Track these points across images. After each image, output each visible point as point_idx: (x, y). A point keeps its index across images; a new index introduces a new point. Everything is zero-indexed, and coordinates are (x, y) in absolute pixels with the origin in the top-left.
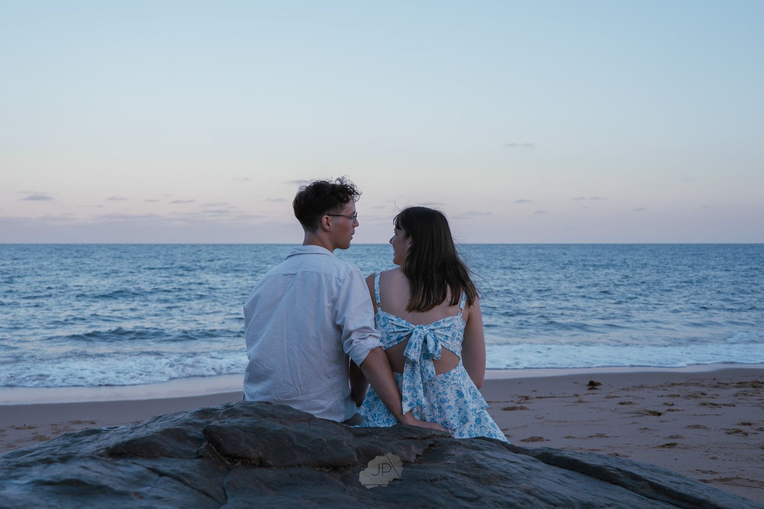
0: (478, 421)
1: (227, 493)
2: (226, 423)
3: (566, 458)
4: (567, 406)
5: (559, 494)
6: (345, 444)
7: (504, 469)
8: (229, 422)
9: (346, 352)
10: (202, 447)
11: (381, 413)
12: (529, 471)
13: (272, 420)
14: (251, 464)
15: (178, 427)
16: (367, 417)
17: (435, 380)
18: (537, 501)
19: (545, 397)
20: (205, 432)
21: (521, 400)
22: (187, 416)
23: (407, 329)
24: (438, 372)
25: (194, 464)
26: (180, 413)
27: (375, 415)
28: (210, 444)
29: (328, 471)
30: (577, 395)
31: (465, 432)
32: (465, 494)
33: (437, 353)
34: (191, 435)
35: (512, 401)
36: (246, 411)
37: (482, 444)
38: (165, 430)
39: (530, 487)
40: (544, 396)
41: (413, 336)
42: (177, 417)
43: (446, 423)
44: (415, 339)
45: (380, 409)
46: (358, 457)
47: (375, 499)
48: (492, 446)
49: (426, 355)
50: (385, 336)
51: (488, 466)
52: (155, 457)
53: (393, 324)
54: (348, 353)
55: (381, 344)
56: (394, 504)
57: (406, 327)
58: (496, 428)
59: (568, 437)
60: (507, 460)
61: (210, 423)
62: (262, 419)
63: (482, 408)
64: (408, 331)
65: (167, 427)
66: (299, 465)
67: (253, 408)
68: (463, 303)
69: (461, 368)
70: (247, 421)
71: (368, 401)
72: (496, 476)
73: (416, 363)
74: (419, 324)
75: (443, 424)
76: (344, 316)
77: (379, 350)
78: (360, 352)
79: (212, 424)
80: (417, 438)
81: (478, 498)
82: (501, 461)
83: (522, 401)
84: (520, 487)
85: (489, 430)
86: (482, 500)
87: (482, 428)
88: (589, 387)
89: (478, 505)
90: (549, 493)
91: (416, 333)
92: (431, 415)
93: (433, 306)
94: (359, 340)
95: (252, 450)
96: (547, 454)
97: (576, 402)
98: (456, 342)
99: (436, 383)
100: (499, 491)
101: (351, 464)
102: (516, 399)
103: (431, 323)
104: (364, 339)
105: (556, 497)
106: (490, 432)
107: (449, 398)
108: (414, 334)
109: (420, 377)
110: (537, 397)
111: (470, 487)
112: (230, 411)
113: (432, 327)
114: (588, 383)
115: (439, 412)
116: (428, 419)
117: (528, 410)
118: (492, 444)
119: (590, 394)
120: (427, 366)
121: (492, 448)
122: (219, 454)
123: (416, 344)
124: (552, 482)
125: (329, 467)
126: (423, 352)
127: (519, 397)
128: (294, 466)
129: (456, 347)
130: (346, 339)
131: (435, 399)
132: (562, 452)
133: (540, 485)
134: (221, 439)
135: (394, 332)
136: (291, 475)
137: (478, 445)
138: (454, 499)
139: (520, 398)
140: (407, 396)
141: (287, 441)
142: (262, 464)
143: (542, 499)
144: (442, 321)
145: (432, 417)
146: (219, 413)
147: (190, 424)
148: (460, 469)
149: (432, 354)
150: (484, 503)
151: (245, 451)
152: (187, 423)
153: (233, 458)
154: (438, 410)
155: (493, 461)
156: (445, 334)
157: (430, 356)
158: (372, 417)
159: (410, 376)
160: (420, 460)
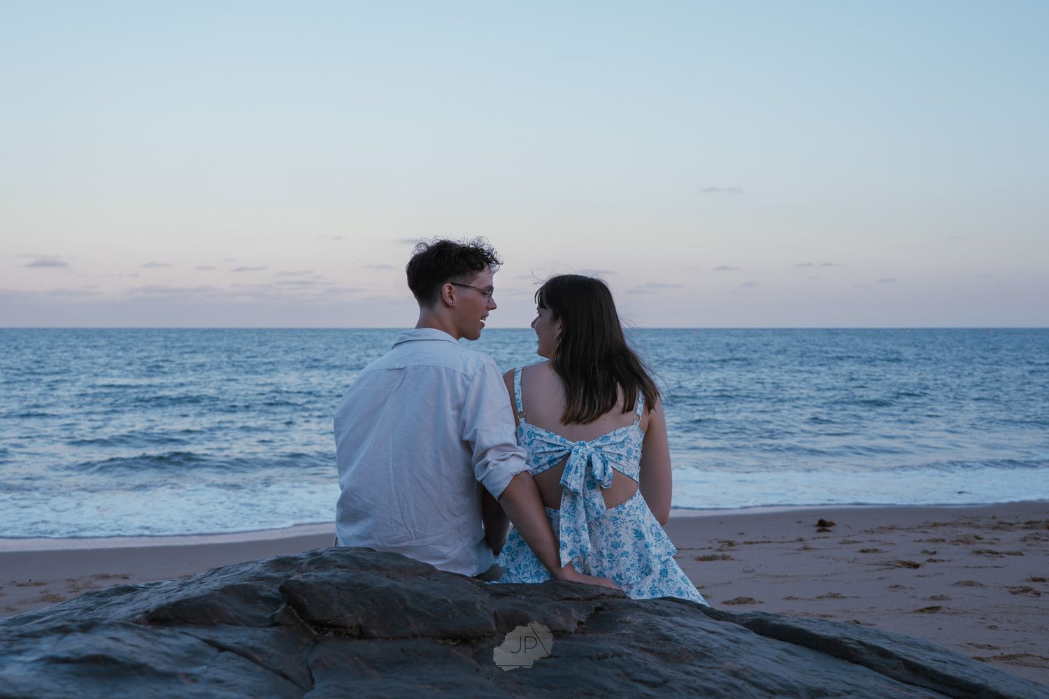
0: (664, 573)
1: (314, 675)
2: (312, 578)
3: (788, 626)
4: (788, 554)
5: (778, 676)
6: (478, 606)
7: (701, 642)
8: (316, 576)
9: (479, 479)
10: (279, 611)
11: (528, 563)
12: (735, 645)
13: (377, 572)
14: (347, 634)
15: (244, 583)
16: (509, 569)
17: (604, 517)
18: (748, 687)
19: (757, 543)
20: (282, 589)
21: (722, 546)
22: (258, 568)
23: (563, 448)
24: (609, 506)
25: (267, 634)
26: (247, 563)
27: (519, 566)
28: (290, 607)
29: (454, 644)
30: (801, 540)
31: (646, 589)
32: (646, 677)
33: (606, 478)
34: (264, 594)
35: (710, 548)
36: (339, 561)
37: (669, 607)
38: (226, 587)
39: (737, 667)
40: (754, 540)
41: (573, 456)
42: (243, 569)
43: (620, 576)
44: (576, 461)
45: (527, 558)
46: (496, 625)
47: (520, 683)
48: (683, 609)
49: (592, 482)
50: (532, 458)
51: (679, 638)
52: (213, 624)
53: (543, 441)
54: (482, 480)
55: (528, 467)
56: (547, 691)
57: (562, 444)
58: (687, 583)
59: (788, 598)
60: (704, 630)
61: (290, 577)
62: (363, 572)
63: (669, 554)
64: (563, 450)
65: (229, 583)
66: (415, 636)
67: (349, 557)
68: (640, 407)
69: (639, 499)
70: (341, 575)
71: (510, 547)
72: (690, 652)
73: (577, 493)
74: (580, 440)
75: (615, 580)
76: (474, 428)
77: (524, 475)
78: (499, 479)
79: (292, 579)
80: (578, 598)
81: (665, 682)
82: (697, 631)
83: (725, 548)
84: (723, 666)
85: (678, 585)
86: (671, 684)
87: (669, 583)
88: (818, 528)
89: (664, 692)
90: (763, 674)
91: (577, 451)
92: (597, 566)
93: (599, 415)
94: (498, 462)
95: (348, 615)
96: (760, 620)
97: (800, 550)
98: (633, 463)
99: (605, 522)
100: (693, 672)
101: (486, 634)
102: (716, 545)
103: (596, 438)
104: (504, 460)
105: (774, 680)
106: (680, 588)
107: (623, 542)
108: (573, 453)
109: (584, 514)
110: (746, 543)
111: (652, 667)
112: (318, 561)
113: (598, 443)
114: (816, 523)
115: (609, 561)
116: (594, 571)
117: (733, 560)
118: (683, 607)
119: (819, 538)
120: (593, 499)
121: (684, 612)
122: (301, 620)
123: (577, 468)
124: (768, 661)
125: (457, 640)
126: (587, 479)
127: (719, 542)
128: (408, 638)
129: (632, 468)
130: (479, 461)
131: (604, 544)
132: (782, 618)
133: (752, 664)
134: (305, 600)
135: (544, 452)
136: (403, 650)
137: (664, 609)
138: (632, 683)
139: (721, 544)
140: (566, 541)
141: (397, 602)
142: (363, 634)
143: (754, 684)
144: (611, 434)
145: (599, 569)
146: (302, 564)
147: (262, 579)
148: (640, 642)
149: (600, 481)
150: (672, 690)
151: (338, 616)
152: (258, 578)
153: (321, 626)
154: (608, 559)
155: (685, 630)
156: (618, 452)
157: (597, 483)
158: (516, 569)
159: (569, 514)
160: (584, 629)
